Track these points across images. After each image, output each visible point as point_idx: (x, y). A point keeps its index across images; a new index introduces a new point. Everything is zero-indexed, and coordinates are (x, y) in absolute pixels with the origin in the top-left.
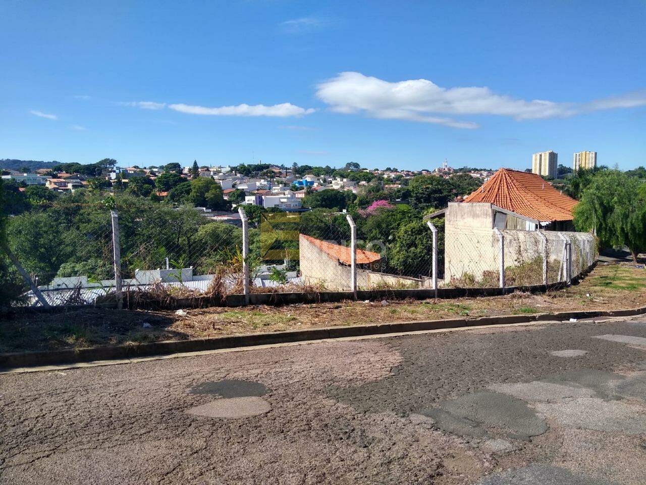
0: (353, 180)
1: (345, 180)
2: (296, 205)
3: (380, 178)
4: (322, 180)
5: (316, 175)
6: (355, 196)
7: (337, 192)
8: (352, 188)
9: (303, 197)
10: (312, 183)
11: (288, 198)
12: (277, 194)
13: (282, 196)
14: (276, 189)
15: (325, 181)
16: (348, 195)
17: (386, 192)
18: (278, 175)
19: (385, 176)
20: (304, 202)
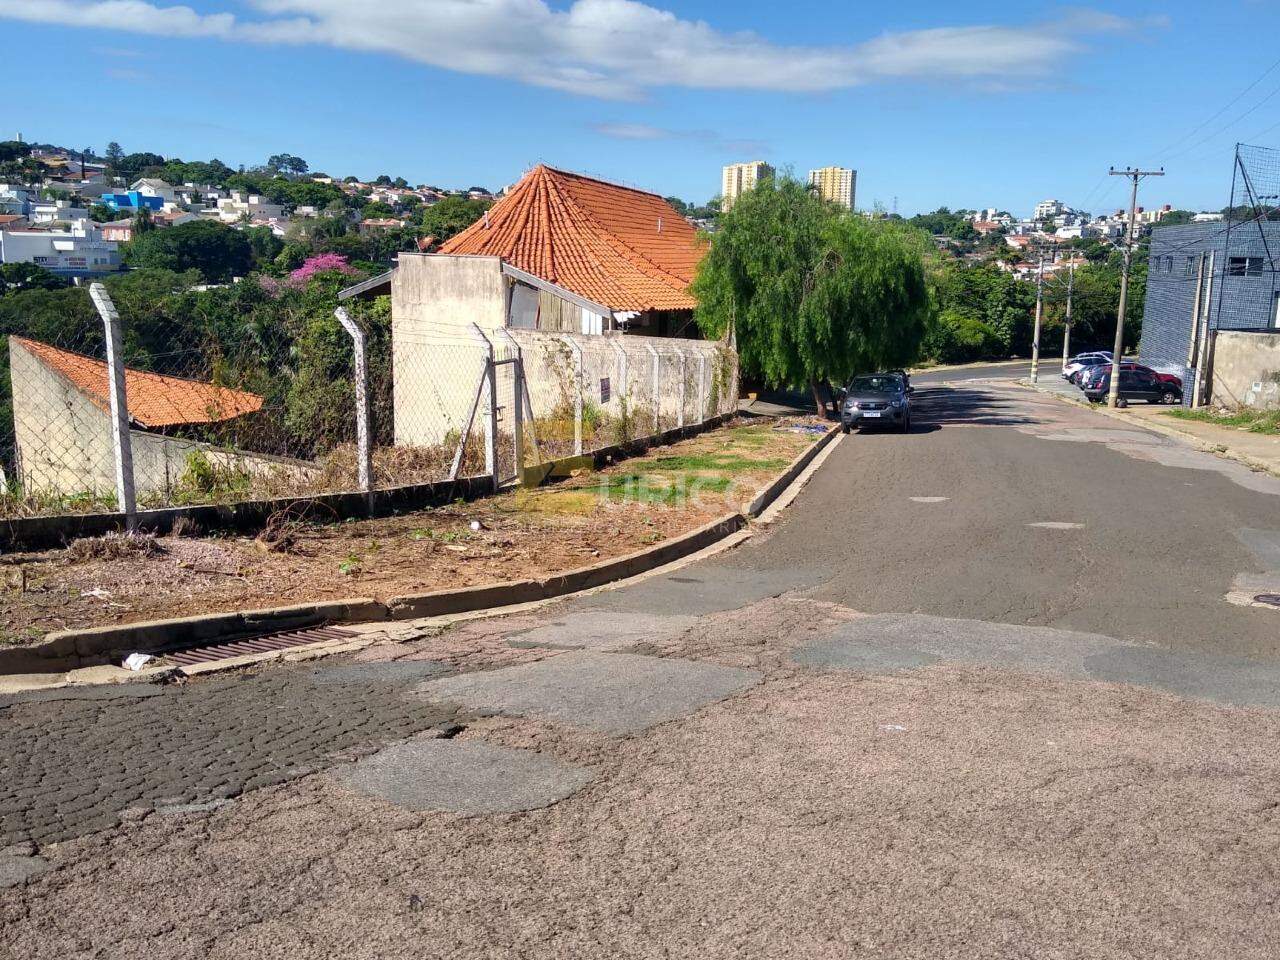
0: (277, 201)
1: (254, 199)
2: (104, 261)
3: (358, 202)
4: (189, 196)
5: (170, 182)
6: (278, 243)
7: (228, 229)
8: (272, 221)
9: (127, 239)
10: (157, 203)
11: (75, 240)
12: (49, 228)
13: (60, 233)
14: (46, 213)
15: (197, 198)
16: (259, 240)
17: (364, 237)
18: (59, 175)
19: (375, 198)
20: (129, 255)
